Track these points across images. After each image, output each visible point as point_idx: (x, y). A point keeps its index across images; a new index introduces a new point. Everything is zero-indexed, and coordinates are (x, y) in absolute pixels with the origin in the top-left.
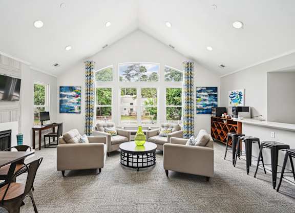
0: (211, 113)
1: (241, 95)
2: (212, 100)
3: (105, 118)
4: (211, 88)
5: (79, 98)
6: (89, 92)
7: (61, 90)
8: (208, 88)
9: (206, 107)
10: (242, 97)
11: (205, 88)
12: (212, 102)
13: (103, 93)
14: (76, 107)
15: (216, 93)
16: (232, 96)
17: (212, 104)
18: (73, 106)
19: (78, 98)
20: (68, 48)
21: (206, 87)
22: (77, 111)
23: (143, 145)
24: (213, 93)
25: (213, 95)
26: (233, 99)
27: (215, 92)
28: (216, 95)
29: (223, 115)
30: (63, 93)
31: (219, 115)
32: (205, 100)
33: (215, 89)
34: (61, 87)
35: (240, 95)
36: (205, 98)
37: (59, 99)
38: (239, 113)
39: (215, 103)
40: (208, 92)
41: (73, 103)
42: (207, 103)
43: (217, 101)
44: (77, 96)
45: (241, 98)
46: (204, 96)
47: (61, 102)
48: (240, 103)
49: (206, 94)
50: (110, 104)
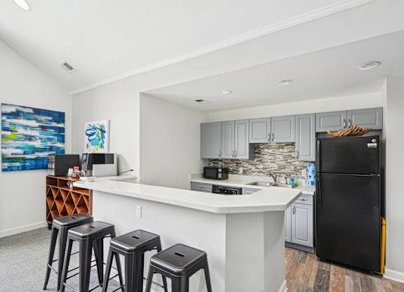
0: (46, 168)
1: (103, 132)
2: (50, 140)
4: (48, 113)
8: (37, 112)
9: (33, 153)
10: (106, 135)
11: (31, 111)
12: (49, 144)
15: (60, 125)
16: (89, 132)
17: (51, 149)
21: (34, 109)
24: (54, 124)
25: (52, 128)
26: (91, 138)
27: (58, 123)
28: (62, 130)
29: (70, 171)
31: (61, 171)
32: (30, 138)
33: (60, 117)
35: (101, 130)
36: (29, 132)
38: (94, 166)
39: (59, 145)
40: (38, 121)
42: (38, 144)
43: (63, 141)
45: (103, 137)
46: (26, 127)
48: (102, 146)
49: (33, 123)
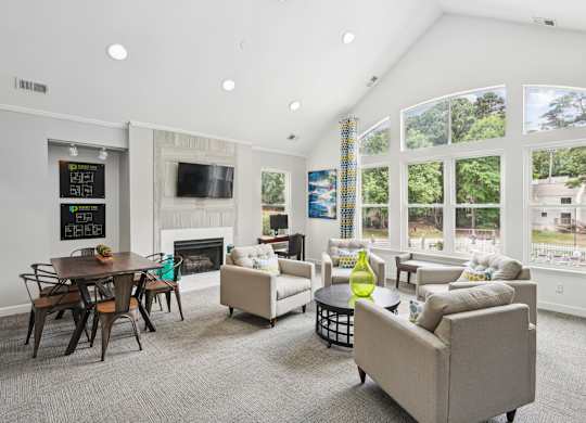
3: (474, 234)
5: (334, 190)
6: (346, 179)
7: (310, 179)
13: (478, 177)
14: (330, 209)
18: (324, 205)
19: (331, 192)
20: (295, 106)
22: (330, 214)
23: (368, 296)
30: (313, 183)
34: (310, 173)
37: (308, 193)
41: (325, 200)
44: (331, 188)
47: (311, 198)
50: (498, 201)
